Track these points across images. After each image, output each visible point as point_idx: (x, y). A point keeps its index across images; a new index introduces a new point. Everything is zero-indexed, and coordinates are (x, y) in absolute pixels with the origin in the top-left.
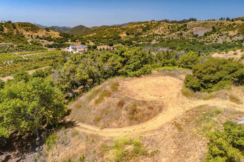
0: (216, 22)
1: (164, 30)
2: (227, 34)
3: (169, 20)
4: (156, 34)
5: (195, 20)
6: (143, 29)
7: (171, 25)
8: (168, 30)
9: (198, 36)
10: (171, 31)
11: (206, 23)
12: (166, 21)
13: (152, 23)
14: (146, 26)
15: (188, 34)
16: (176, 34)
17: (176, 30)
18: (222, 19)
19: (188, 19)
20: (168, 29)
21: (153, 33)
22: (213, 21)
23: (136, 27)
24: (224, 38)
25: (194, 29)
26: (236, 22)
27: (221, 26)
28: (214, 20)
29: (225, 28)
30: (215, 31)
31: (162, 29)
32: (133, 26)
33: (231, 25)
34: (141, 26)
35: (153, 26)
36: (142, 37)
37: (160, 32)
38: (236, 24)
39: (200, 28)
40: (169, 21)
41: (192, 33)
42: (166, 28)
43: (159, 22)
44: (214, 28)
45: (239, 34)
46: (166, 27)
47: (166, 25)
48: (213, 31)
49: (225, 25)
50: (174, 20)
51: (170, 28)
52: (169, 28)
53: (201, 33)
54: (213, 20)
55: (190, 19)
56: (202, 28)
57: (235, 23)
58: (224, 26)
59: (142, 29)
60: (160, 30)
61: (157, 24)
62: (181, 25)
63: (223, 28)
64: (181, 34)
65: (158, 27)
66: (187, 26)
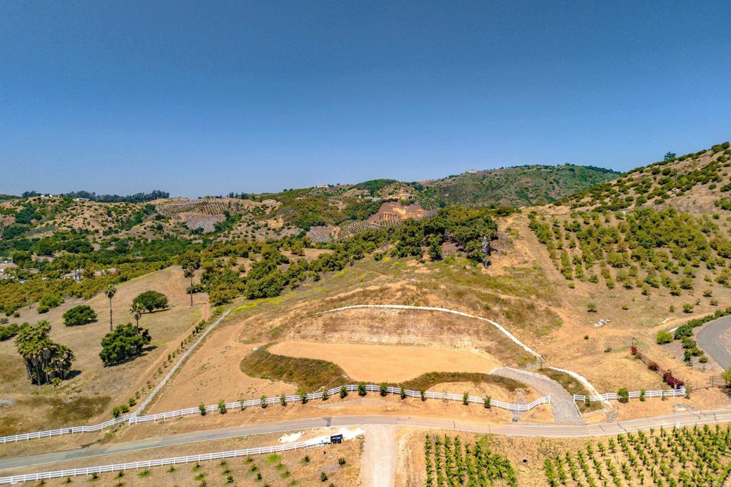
0: (227, 201)
1: (100, 220)
2: (266, 225)
3: (94, 193)
4: (80, 229)
5: (165, 196)
6: (16, 217)
7: (112, 206)
8: (110, 219)
9: (204, 232)
10: (118, 221)
11: (205, 203)
12: (83, 195)
13: (39, 199)
14: (21, 208)
15: (176, 227)
16: (145, 228)
17: (132, 218)
18: (231, 196)
19: (148, 192)
20: (109, 216)
21: (68, 227)
22: (219, 200)
24: (264, 233)
25: (181, 215)
26: (267, 202)
27: (238, 210)
28: (221, 197)
29: (251, 214)
30: (233, 221)
31: (91, 216)
33: (258, 208)
35: (50, 208)
36: (39, 239)
37: (89, 224)
38: (268, 207)
39: (195, 214)
40: (96, 195)
41: (184, 225)
42: (101, 215)
43: (67, 200)
44: (227, 214)
45: (288, 225)
46: (100, 211)
47: (97, 207)
48: (227, 220)
49: (246, 207)
50: (112, 195)
51: (113, 213)
53: (209, 227)
54: (217, 197)
55: (154, 192)
56: (200, 214)
57: (265, 205)
58: (245, 210)
59: (14, 218)
60: (84, 219)
61: (62, 202)
62: (139, 207)
63: (245, 214)
64: (160, 228)
65: (74, 212)
66: (157, 209)
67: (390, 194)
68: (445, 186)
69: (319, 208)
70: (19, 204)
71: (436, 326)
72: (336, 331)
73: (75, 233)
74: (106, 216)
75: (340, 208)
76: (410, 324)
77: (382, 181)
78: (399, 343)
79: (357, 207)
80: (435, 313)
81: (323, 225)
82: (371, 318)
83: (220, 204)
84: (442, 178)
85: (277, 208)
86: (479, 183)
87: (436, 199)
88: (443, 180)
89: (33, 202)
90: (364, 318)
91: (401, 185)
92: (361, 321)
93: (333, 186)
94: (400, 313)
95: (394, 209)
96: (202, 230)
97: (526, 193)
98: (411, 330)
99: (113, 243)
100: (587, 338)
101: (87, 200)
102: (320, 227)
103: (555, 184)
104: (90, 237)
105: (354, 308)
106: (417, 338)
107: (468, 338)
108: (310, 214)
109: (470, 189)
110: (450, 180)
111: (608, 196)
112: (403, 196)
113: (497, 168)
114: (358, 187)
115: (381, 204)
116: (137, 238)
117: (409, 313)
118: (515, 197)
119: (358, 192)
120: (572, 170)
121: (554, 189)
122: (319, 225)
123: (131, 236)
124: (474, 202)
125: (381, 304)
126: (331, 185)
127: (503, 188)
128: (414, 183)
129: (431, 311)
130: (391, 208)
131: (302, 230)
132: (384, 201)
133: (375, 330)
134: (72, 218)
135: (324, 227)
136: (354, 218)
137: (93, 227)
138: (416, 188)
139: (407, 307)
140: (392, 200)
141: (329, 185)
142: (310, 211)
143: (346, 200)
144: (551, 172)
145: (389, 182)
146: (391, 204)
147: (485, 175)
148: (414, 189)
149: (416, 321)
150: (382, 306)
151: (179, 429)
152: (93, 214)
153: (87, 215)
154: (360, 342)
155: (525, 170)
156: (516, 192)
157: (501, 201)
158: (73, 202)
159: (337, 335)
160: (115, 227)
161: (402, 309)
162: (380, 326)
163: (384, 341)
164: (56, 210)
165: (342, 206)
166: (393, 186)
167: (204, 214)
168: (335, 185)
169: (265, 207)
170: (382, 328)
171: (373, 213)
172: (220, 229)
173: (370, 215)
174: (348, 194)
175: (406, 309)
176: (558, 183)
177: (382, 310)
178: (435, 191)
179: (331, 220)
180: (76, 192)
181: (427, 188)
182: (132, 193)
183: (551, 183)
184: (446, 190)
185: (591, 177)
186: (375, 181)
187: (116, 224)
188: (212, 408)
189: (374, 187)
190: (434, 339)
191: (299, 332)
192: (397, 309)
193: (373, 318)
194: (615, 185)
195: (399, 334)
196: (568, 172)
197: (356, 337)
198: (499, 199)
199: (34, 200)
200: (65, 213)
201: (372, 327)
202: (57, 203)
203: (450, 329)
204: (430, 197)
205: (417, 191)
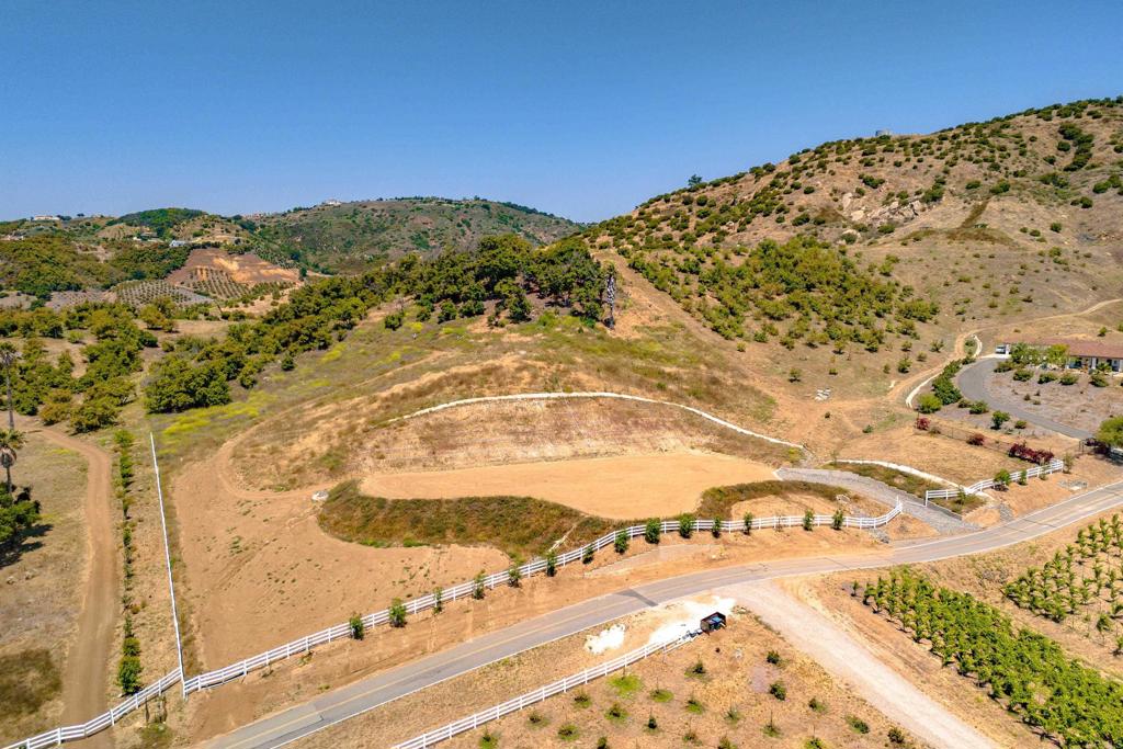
67: (196, 235)
68: (293, 224)
69: (61, 257)
71: (615, 420)
72: (453, 447)
75: (102, 259)
76: (572, 421)
77: (177, 211)
78: (576, 455)
79: (140, 256)
81: (78, 288)
82: (504, 419)
84: (282, 211)
86: (350, 222)
87: (282, 246)
88: (284, 215)
90: (491, 420)
91: (214, 220)
92: (490, 426)
93: (69, 218)
94: (548, 406)
95: (215, 260)
97: (425, 239)
98: (582, 431)
100: (827, 416)
102: (72, 293)
103: (465, 228)
105: (461, 405)
106: (598, 443)
107: (670, 434)
108: (46, 268)
109: (335, 230)
110: (298, 216)
111: (636, 234)
112: (224, 239)
113: (373, 198)
114: (128, 220)
115: (189, 251)
117: (562, 405)
118: (411, 246)
119: (129, 230)
120: (486, 207)
121: (464, 234)
122: (69, 288)
124: (346, 252)
126: (64, 215)
127: (388, 231)
128: (238, 218)
129: (595, 398)
130: (211, 258)
131: (34, 298)
132: (194, 247)
133: (524, 438)
135: (80, 293)
136: (140, 276)
138: (244, 227)
139: (553, 395)
140: (208, 244)
141: (58, 217)
142: (43, 262)
143: (110, 244)
144: (458, 209)
145: (191, 215)
146: (209, 252)
147: (356, 209)
148: (239, 227)
149: (581, 416)
150: (510, 397)
151: (327, 677)
154: (507, 460)
155: (417, 204)
156: (412, 238)
157: (389, 252)
159: (460, 454)
161: (548, 399)
162: (527, 430)
163: (549, 454)
165: (103, 255)
166: (198, 221)
168: (73, 217)
170: (533, 433)
171: (176, 268)
173: (169, 272)
174: (109, 233)
175: (556, 399)
176: (469, 226)
177: (515, 404)
178: (277, 233)
179: (91, 280)
181: (263, 226)
183: (459, 225)
184: (296, 230)
185: (511, 218)
186: (161, 211)
188: (375, 618)
189: (162, 221)
190: (624, 442)
191: (382, 457)
192: (540, 399)
193: (508, 418)
194: (637, 219)
195: (567, 440)
196: (481, 210)
197: (498, 452)
198: (385, 248)
201: (514, 433)
203: (636, 423)
204: (269, 241)
205: (246, 232)
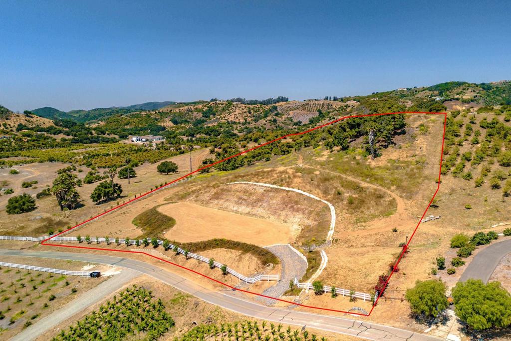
0: (321, 103)
1: (244, 116)
3: (245, 99)
4: (231, 121)
5: (287, 100)
6: (203, 114)
7: (252, 107)
8: (250, 115)
9: (302, 124)
10: (254, 116)
11: (307, 104)
12: (239, 100)
13: (216, 103)
14: (206, 108)
15: (285, 121)
16: (266, 121)
17: (262, 114)
18: (327, 99)
19: (275, 97)
21: (226, 120)
22: (316, 102)
23: (188, 111)
25: (291, 113)
26: (349, 103)
27: (328, 109)
28: (318, 100)
29: (336, 112)
30: (323, 116)
31: (239, 113)
32: (181, 108)
33: (342, 107)
34: (196, 108)
35: (220, 108)
36: (210, 127)
37: (237, 118)
38: (349, 106)
39: (300, 111)
40: (246, 100)
41: (291, 119)
42: (245, 112)
43: (230, 103)
44: (320, 112)
46: (245, 110)
47: (243, 108)
48: (319, 116)
49: (334, 107)
50: (254, 100)
51: (252, 111)
52: (250, 113)
53: (305, 120)
54: (315, 100)
55: (279, 98)
56: (303, 112)
58: (333, 109)
59: (201, 114)
60: (236, 115)
61: (227, 105)
62: (267, 107)
63: (332, 112)
64: (275, 121)
65: (231, 111)
66: (278, 108)
67: (458, 94)
70: (205, 106)
71: (284, 203)
72: (218, 199)
73: (229, 123)
74: (248, 113)
75: (408, 106)
76: (266, 199)
77: (455, 83)
78: (248, 213)
80: (289, 194)
82: (244, 192)
83: (316, 105)
85: (355, 107)
87: (503, 98)
89: (212, 105)
90: (240, 191)
91: (470, 86)
92: (237, 194)
93: (411, 89)
94: (265, 191)
95: (454, 107)
96: (301, 122)
98: (264, 204)
99: (245, 130)
100: (395, 231)
101: (240, 103)
104: (235, 126)
105: (240, 183)
106: (263, 211)
107: (301, 216)
112: (468, 96)
114: (431, 89)
115: (443, 102)
116: (260, 127)
117: (271, 191)
119: (429, 93)
123: (257, 126)
125: (258, 182)
126: (409, 88)
128: (483, 84)
130: (451, 106)
132: (446, 100)
133: (241, 201)
134: (229, 114)
137: (239, 120)
138: (484, 88)
139: (273, 186)
141: (407, 89)
143: (416, 100)
145: (459, 84)
146: (452, 103)
148: (481, 89)
149: (272, 198)
150: (257, 184)
152: (241, 112)
153: (237, 113)
154: (225, 209)
158: (232, 105)
159: (216, 202)
160: (252, 120)
161: (269, 187)
162: (246, 198)
163: (240, 210)
164: (223, 110)
166: (462, 87)
167: (305, 112)
168: (413, 88)
169: (348, 106)
170: (246, 200)
172: (312, 122)
174: (420, 95)
175: (271, 188)
177: (255, 187)
178: (504, 91)
180: (235, 99)
181: (497, 87)
182: (266, 98)
186: (446, 83)
187: (253, 118)
189: (443, 89)
190: (274, 213)
191: (197, 197)
192: (266, 187)
195: (253, 206)
197: (226, 205)
199: (213, 104)
200: (227, 111)
202: (224, 105)
203: (292, 207)
204: (497, 95)
205: (485, 91)
